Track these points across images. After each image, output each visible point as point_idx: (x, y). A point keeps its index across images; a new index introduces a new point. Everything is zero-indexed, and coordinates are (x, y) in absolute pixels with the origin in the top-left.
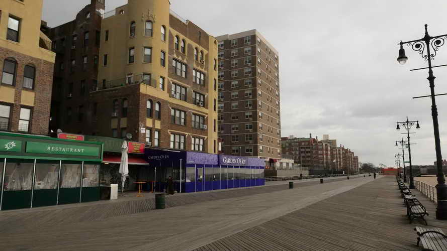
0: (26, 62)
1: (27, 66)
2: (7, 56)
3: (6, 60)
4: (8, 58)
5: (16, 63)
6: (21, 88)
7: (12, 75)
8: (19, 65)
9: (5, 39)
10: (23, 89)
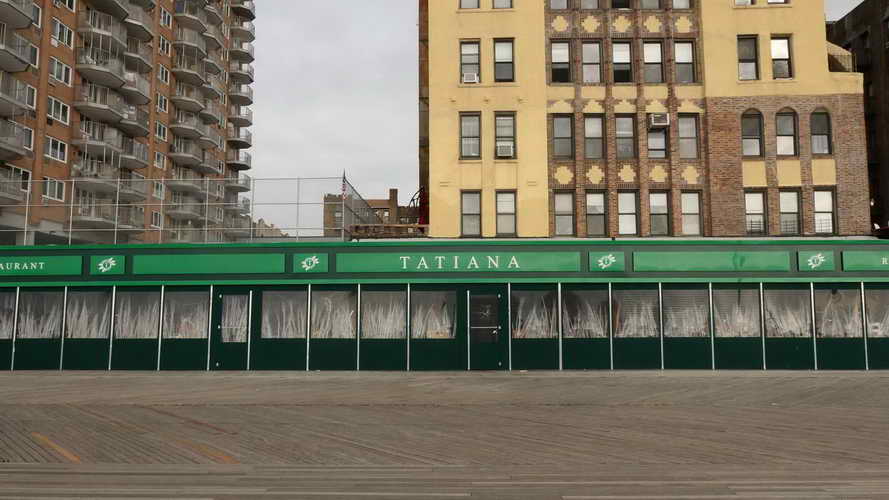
0: (810, 108)
1: (813, 114)
2: (778, 109)
3: (779, 114)
4: (781, 110)
5: (794, 114)
6: (810, 156)
7: (792, 138)
8: (800, 117)
9: (772, 80)
10: (814, 158)
